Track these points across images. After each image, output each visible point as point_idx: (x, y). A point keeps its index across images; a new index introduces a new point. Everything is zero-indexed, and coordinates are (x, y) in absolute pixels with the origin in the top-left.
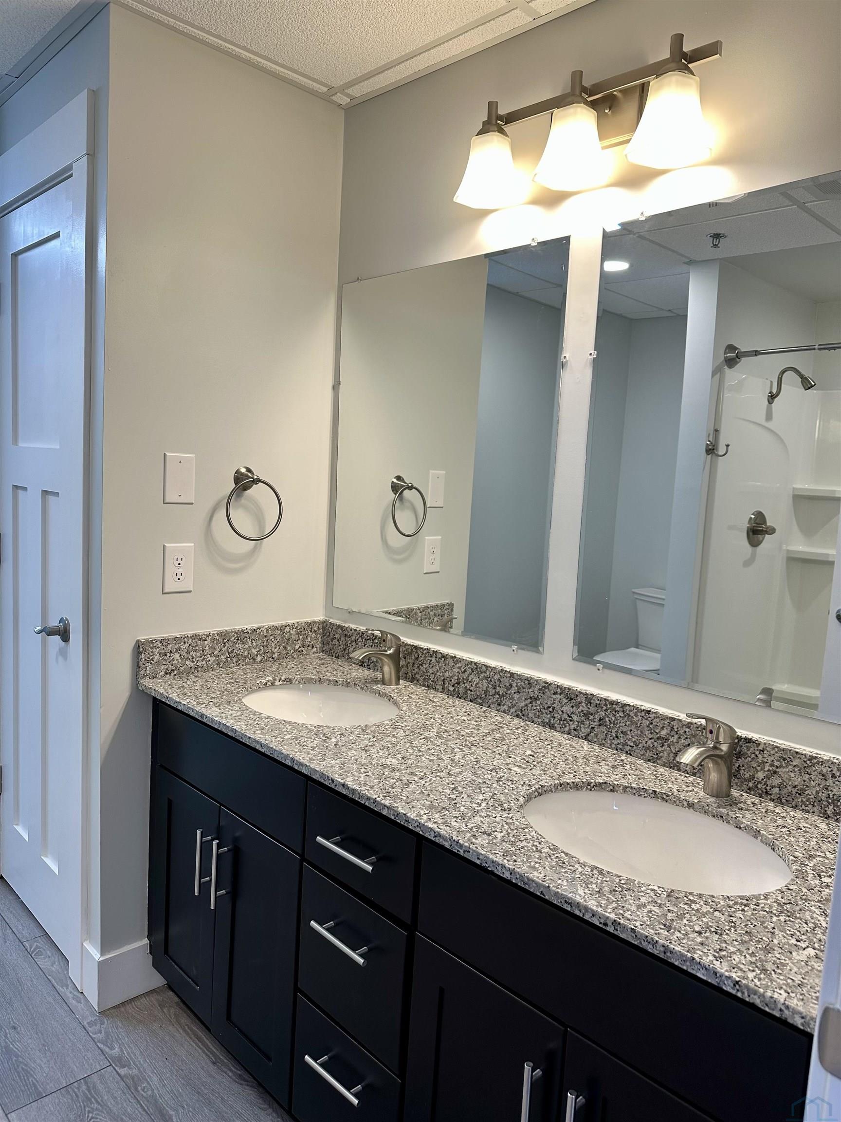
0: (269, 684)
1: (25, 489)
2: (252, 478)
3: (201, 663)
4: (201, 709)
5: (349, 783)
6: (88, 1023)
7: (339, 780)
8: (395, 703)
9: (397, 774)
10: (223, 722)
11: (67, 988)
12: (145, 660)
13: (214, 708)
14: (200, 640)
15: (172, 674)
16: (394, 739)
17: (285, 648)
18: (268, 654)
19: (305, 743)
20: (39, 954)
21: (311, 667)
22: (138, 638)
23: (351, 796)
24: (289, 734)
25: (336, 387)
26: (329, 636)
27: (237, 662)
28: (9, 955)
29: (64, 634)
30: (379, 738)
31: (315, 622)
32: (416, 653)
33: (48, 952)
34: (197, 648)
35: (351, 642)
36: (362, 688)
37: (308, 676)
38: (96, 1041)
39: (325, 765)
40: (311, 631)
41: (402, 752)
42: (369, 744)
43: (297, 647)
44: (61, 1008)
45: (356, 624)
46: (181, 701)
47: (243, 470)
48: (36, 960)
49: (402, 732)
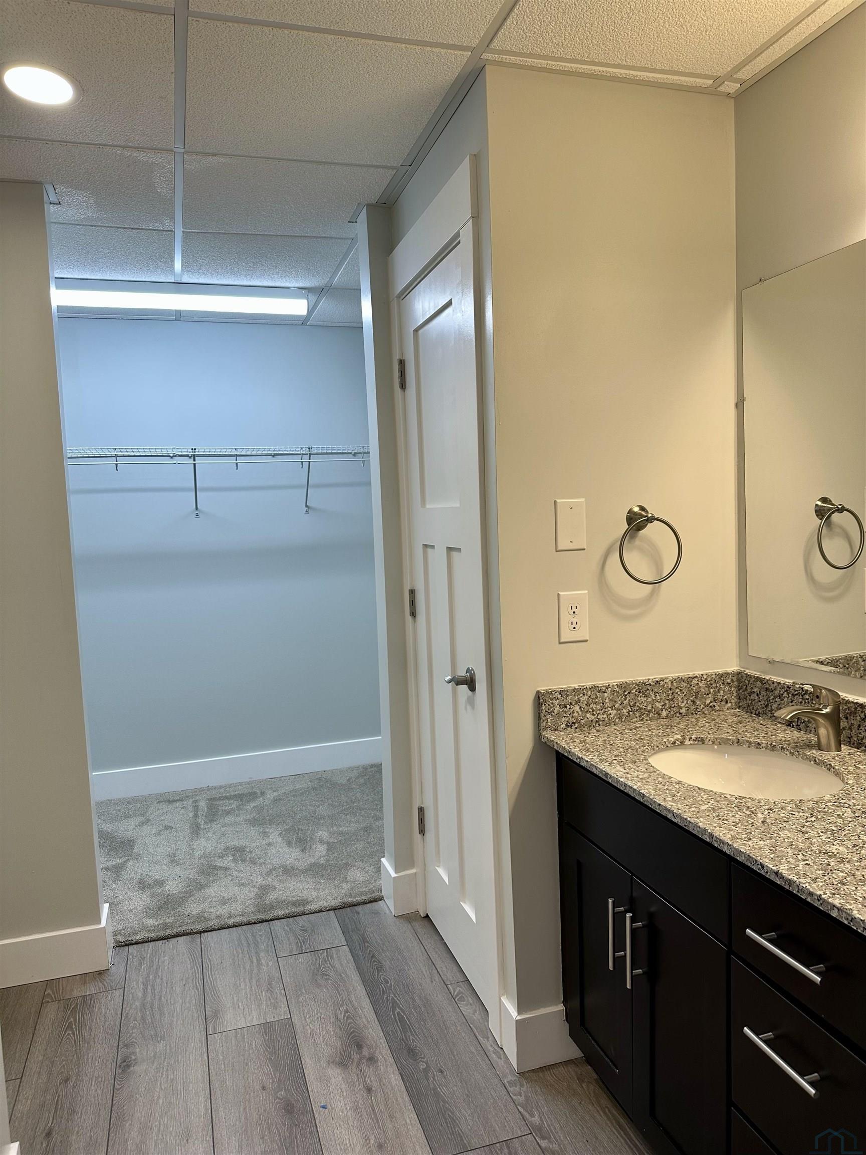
0: (678, 742)
1: (433, 547)
2: (646, 516)
3: (602, 716)
4: (604, 767)
5: (784, 872)
6: (508, 1082)
7: (771, 866)
8: (837, 774)
9: (848, 866)
10: (629, 784)
11: (488, 1041)
12: (546, 711)
13: (618, 768)
14: (599, 691)
15: (573, 727)
16: (840, 821)
17: (693, 702)
18: (675, 709)
19: (725, 817)
20: (462, 999)
21: (726, 725)
22: (538, 689)
23: (787, 887)
24: (705, 804)
25: (740, 404)
26: (746, 689)
27: (640, 716)
28: (435, 995)
29: (470, 683)
30: (819, 817)
31: (728, 674)
32: (862, 712)
33: (470, 999)
34: (597, 700)
35: (775, 698)
36: (792, 754)
37: (723, 736)
38: (516, 1103)
39: (751, 845)
40: (723, 684)
41: (853, 838)
42: (806, 824)
43: (708, 702)
44: (483, 1060)
45: (779, 676)
46: (583, 757)
47: (636, 509)
48: (459, 1005)
49: (850, 812)
